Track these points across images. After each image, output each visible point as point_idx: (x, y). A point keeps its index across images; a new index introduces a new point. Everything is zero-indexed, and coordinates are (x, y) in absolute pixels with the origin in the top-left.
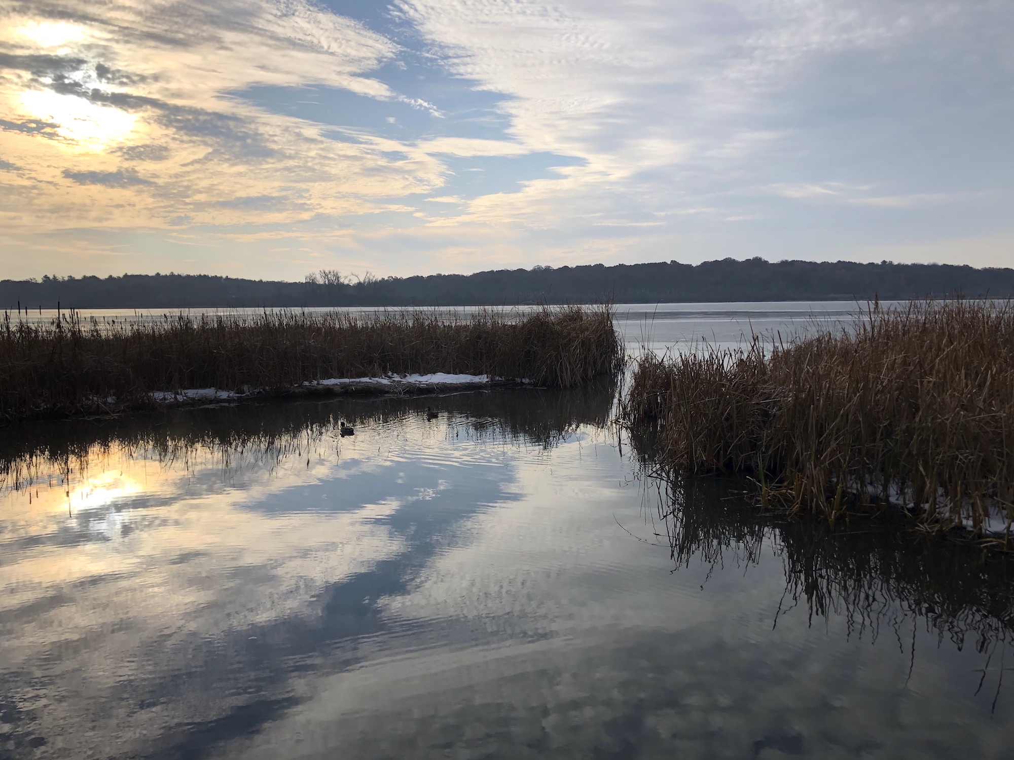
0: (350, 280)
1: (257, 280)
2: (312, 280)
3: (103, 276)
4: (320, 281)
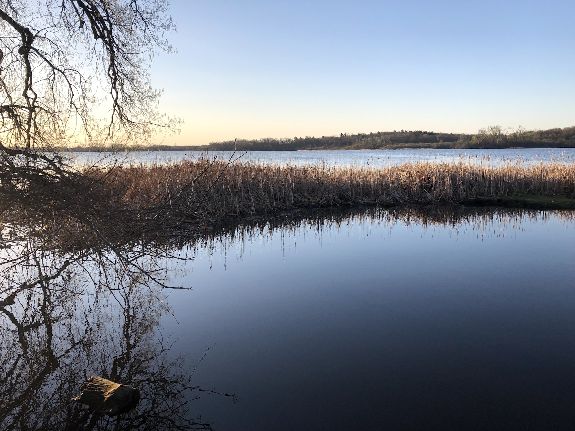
0: (508, 132)
1: (449, 133)
2: (483, 132)
3: (367, 133)
4: (488, 133)
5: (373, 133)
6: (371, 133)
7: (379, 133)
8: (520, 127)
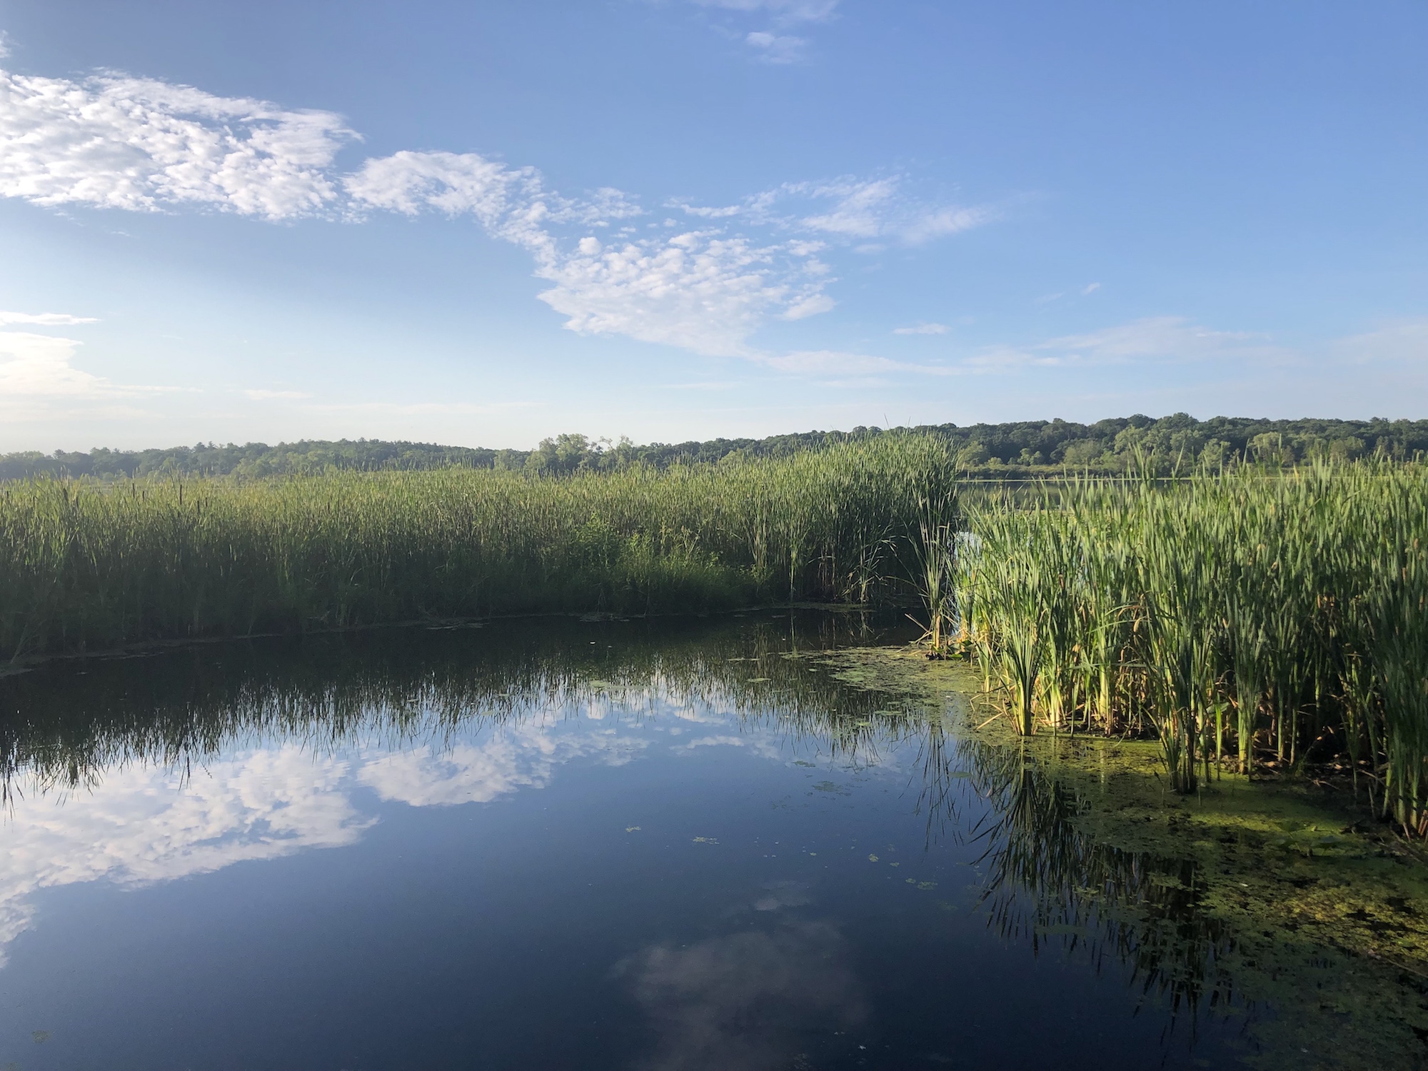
0: (600, 448)
1: (474, 447)
2: (549, 447)
4: (560, 449)
5: (288, 442)
6: (282, 443)
7: (302, 443)
8: (623, 438)
